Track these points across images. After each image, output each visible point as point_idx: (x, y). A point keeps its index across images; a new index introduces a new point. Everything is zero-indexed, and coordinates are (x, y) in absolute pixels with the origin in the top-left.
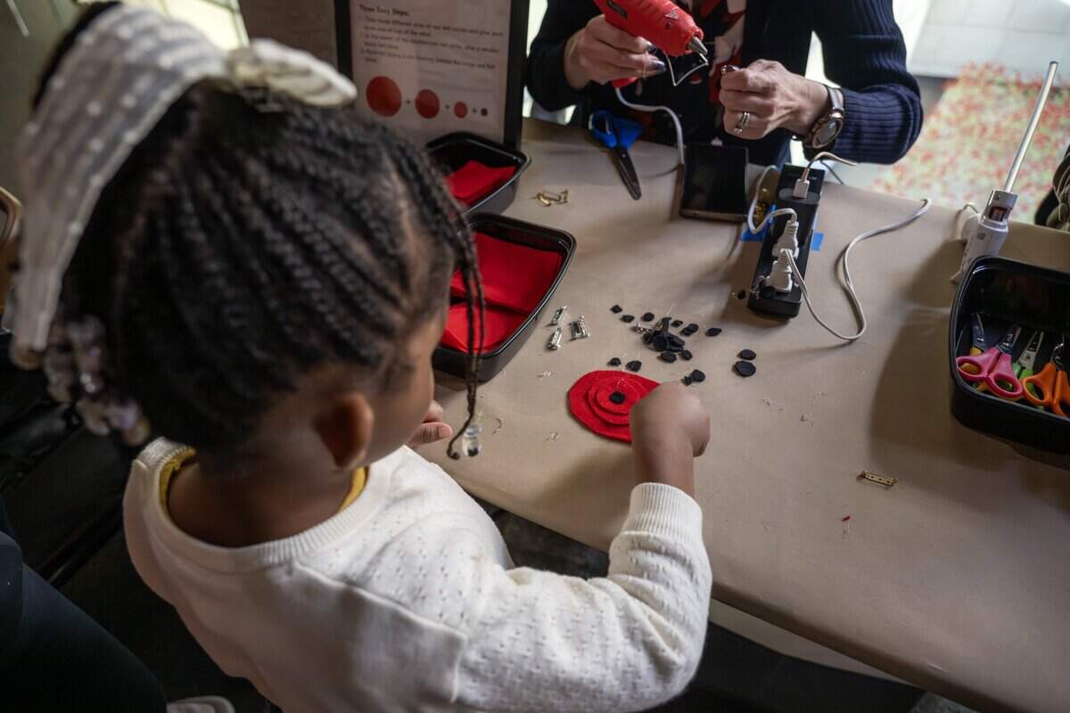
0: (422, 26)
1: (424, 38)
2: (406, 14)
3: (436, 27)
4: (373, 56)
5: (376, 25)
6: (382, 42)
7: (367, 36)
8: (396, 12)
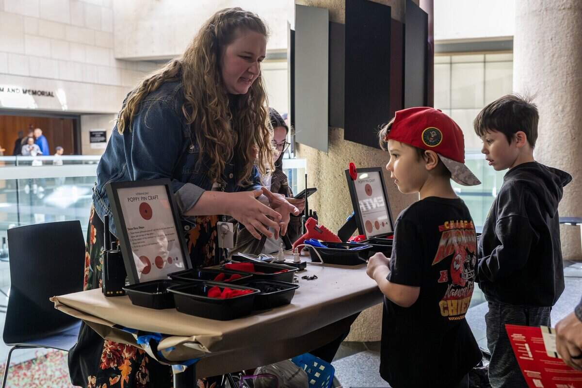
0: (149, 231)
1: (152, 236)
2: (143, 227)
3: (154, 230)
4: (137, 248)
5: (135, 235)
6: (139, 241)
7: (133, 240)
8: (140, 228)
